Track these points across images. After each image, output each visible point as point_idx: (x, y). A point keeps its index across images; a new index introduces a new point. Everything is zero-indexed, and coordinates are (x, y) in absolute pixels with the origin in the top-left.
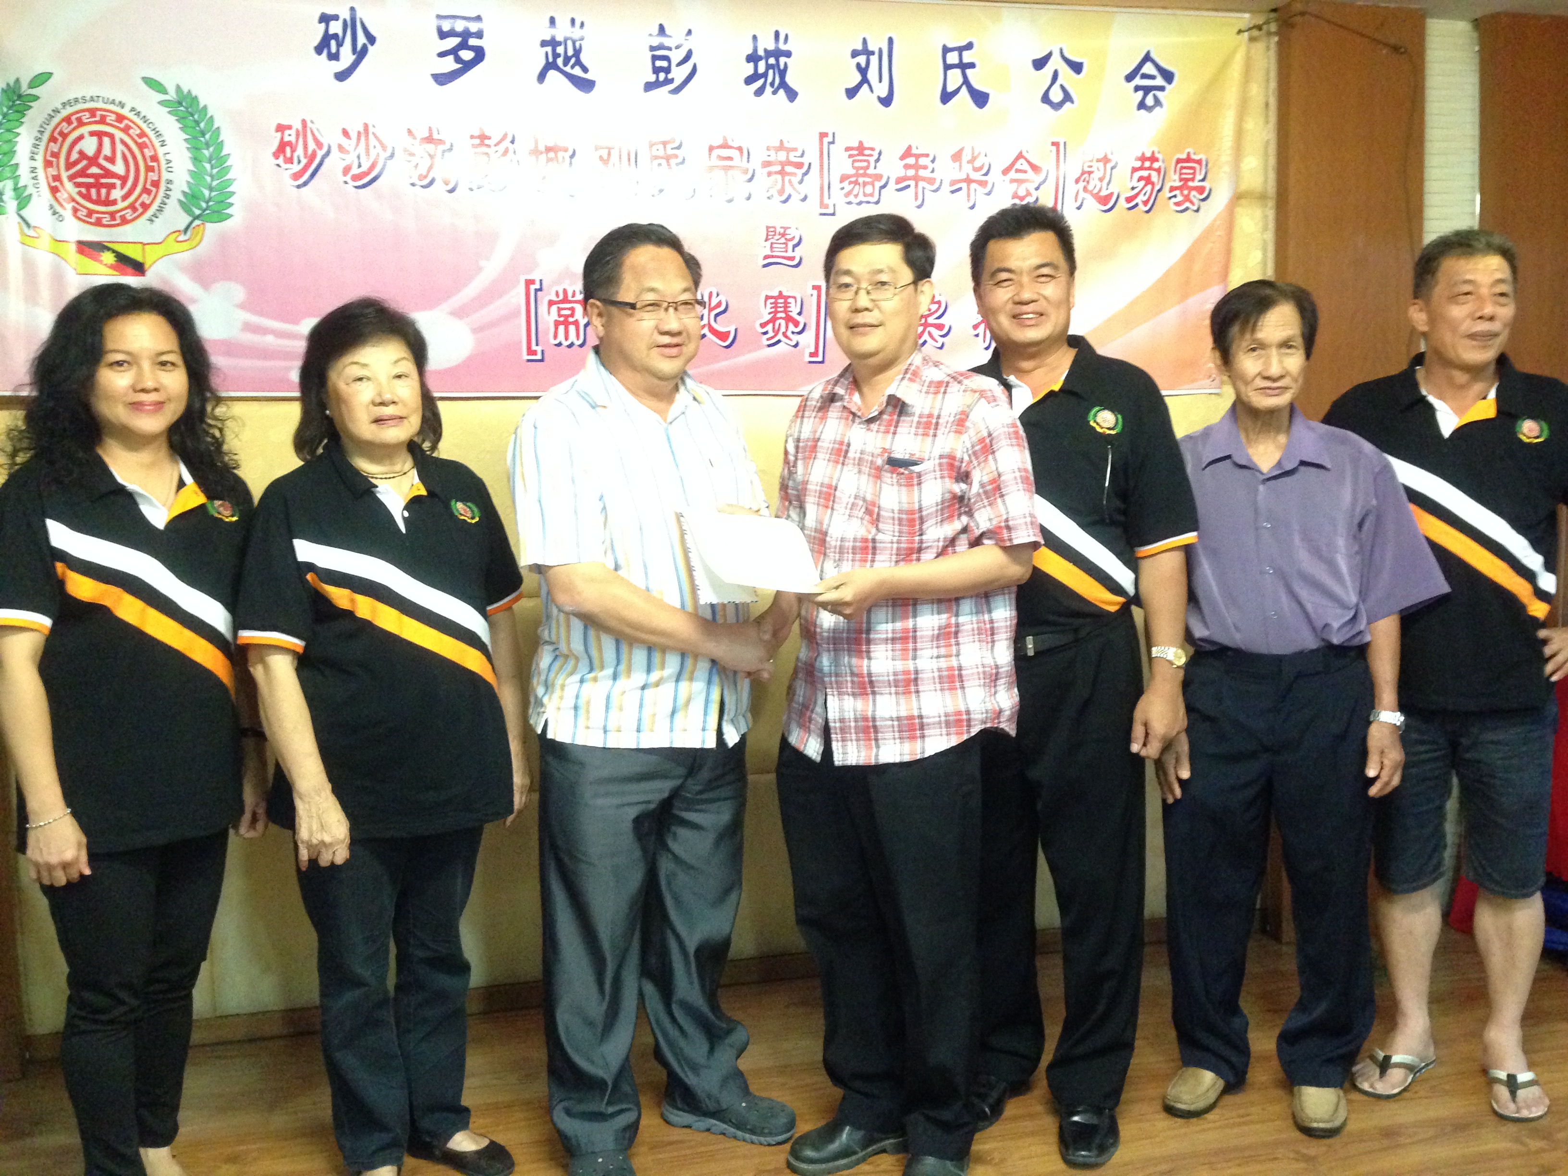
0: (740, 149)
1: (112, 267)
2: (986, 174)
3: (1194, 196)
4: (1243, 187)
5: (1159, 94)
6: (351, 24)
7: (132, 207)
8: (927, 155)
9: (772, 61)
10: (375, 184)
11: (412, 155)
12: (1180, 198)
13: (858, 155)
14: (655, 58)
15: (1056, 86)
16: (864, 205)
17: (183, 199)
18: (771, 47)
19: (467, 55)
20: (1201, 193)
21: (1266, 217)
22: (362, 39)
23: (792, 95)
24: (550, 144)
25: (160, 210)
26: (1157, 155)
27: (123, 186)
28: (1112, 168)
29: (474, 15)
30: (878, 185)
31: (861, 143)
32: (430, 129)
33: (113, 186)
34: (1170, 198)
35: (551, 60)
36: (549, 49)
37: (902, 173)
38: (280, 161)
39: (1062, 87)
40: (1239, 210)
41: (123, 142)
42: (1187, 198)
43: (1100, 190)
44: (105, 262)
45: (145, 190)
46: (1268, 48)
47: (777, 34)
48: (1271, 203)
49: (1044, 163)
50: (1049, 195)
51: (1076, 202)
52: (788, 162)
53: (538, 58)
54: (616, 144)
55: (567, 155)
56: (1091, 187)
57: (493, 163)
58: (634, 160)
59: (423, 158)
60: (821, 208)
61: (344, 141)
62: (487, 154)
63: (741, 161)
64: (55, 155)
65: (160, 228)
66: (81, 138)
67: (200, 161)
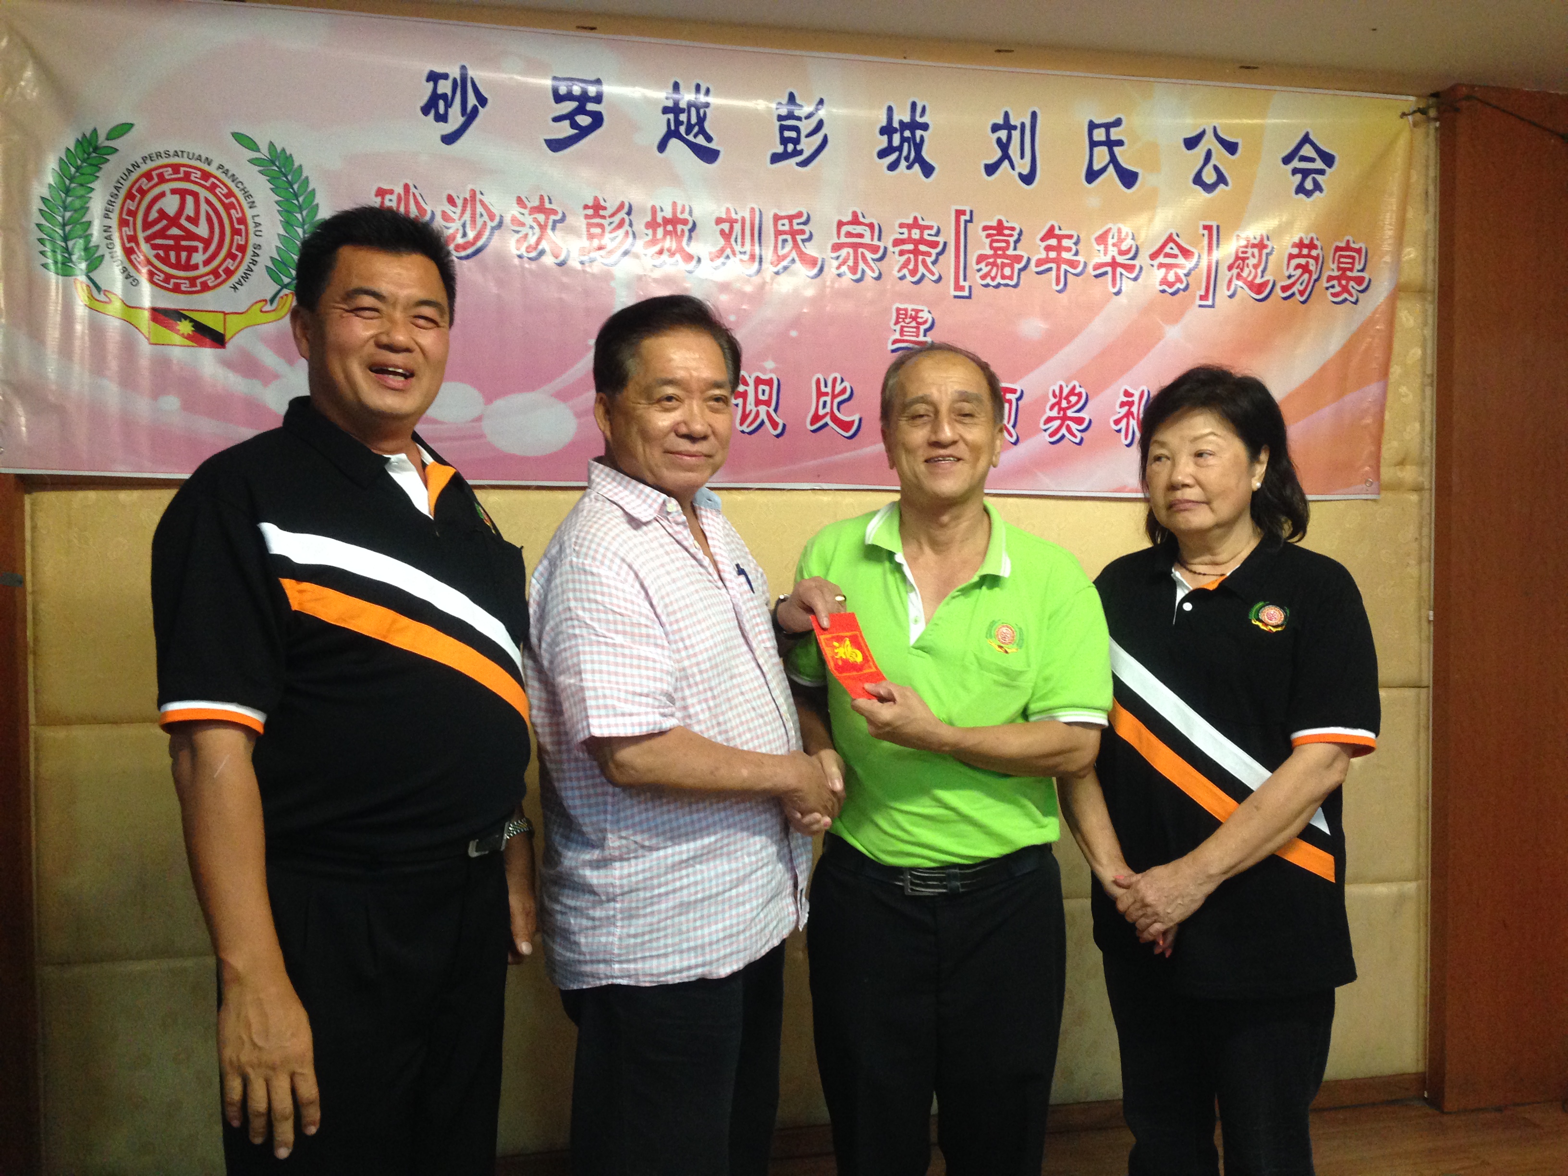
0: (871, 226)
1: (188, 337)
2: (1133, 258)
3: (1353, 287)
4: (1402, 280)
5: (1319, 178)
6: (462, 84)
7: (215, 273)
8: (1070, 237)
9: (907, 134)
10: (480, 255)
11: (523, 224)
12: (1338, 289)
13: (995, 235)
14: (783, 128)
15: (1209, 168)
16: (1002, 287)
17: (270, 265)
18: (907, 119)
19: (584, 120)
20: (1360, 284)
21: (1425, 311)
22: (472, 101)
23: (928, 170)
24: (669, 215)
26: (1316, 242)
27: (205, 250)
28: (1268, 254)
29: (593, 78)
30: (1017, 267)
31: (1000, 222)
32: (542, 198)
33: (196, 249)
34: (1327, 288)
35: (673, 128)
36: (671, 116)
37: (1043, 255)
39: (1216, 168)
40: (1399, 304)
41: (210, 204)
42: (1345, 289)
43: (1255, 277)
44: (181, 332)
45: (231, 256)
46: (1427, 135)
47: (914, 105)
48: (1432, 298)
49: (1195, 247)
50: (1201, 281)
51: (1228, 290)
52: (922, 241)
53: (659, 126)
54: (739, 217)
55: (686, 228)
56: (1244, 274)
57: (608, 236)
58: (758, 235)
59: (532, 227)
60: (955, 290)
61: (449, 209)
62: (601, 226)
63: (872, 239)
64: (133, 213)
65: (244, 297)
66: (163, 194)
67: (292, 226)
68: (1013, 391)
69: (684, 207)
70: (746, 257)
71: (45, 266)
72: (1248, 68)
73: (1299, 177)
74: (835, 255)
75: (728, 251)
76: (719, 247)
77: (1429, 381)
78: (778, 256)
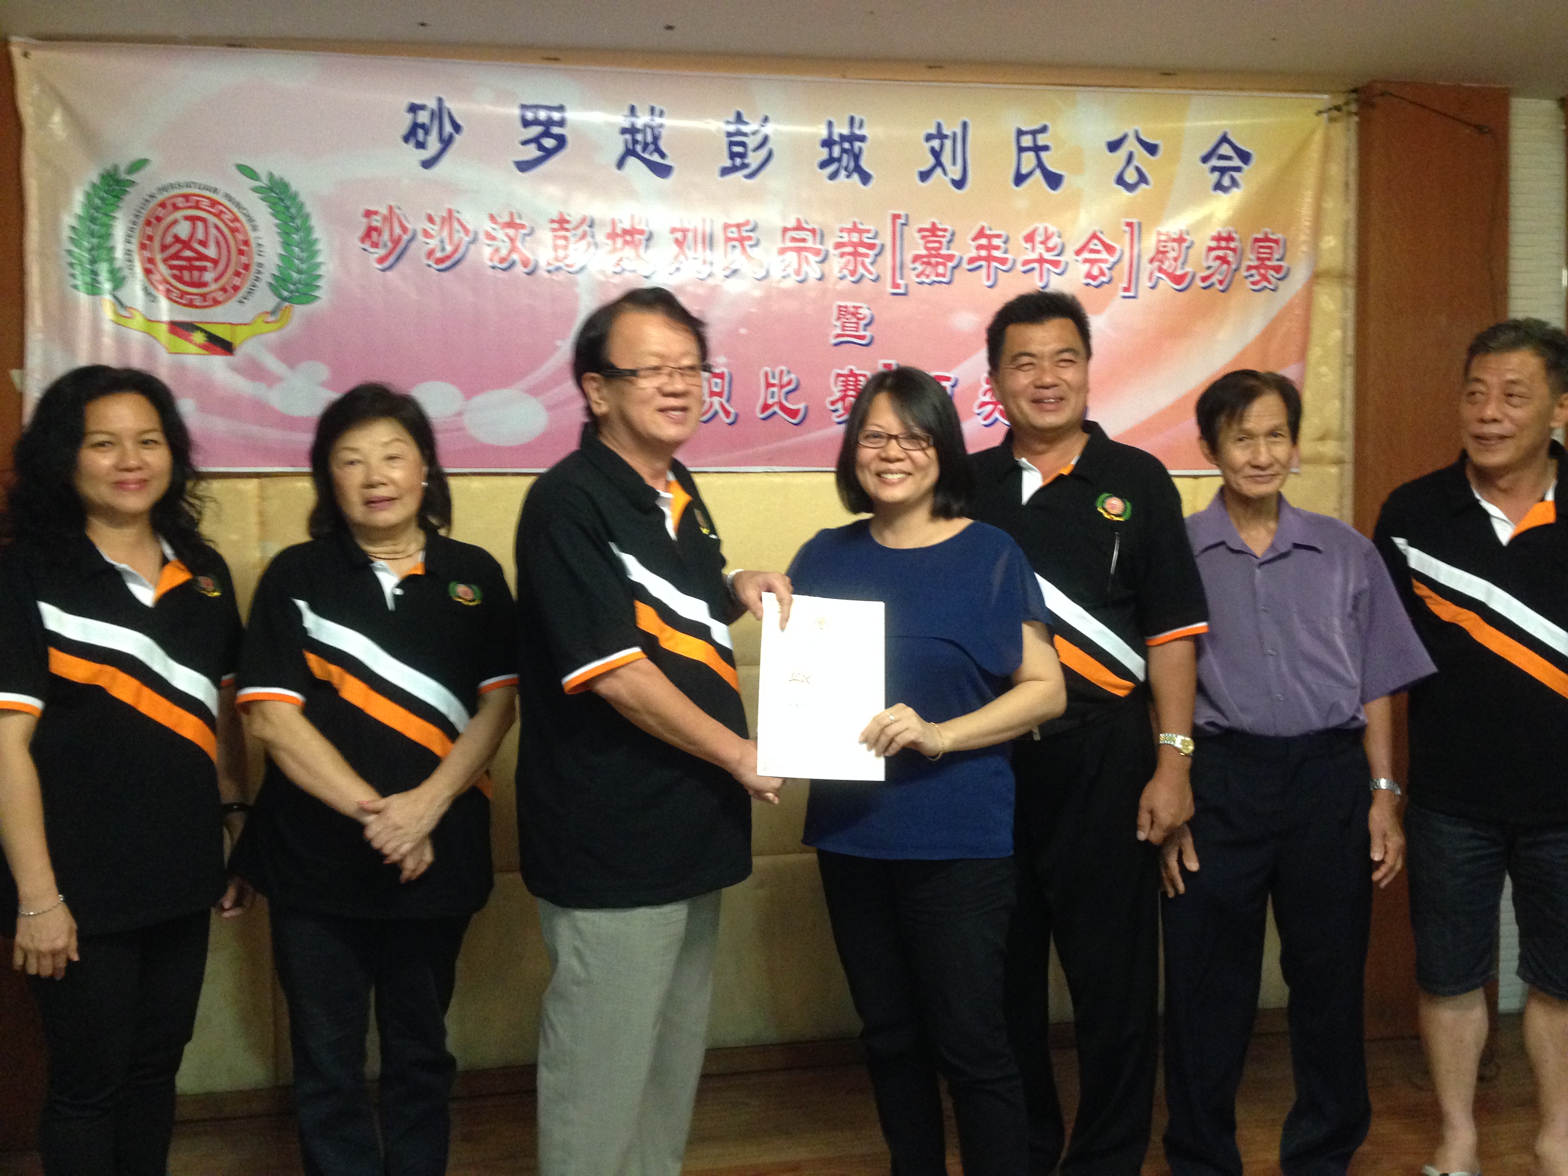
0: (813, 231)
1: (202, 346)
2: (1058, 255)
3: (1273, 276)
4: (1323, 265)
5: (1235, 174)
6: (439, 114)
7: (224, 289)
8: (998, 236)
9: (846, 145)
10: (457, 267)
11: (493, 238)
12: (1257, 278)
13: (929, 236)
14: (732, 144)
15: (1131, 168)
16: (936, 284)
17: (272, 281)
18: (846, 131)
19: (549, 143)
20: (1278, 273)
21: (1345, 296)
22: (448, 128)
23: (865, 178)
24: (627, 226)
26: (1234, 235)
27: (215, 269)
28: (1188, 248)
29: (557, 105)
30: (950, 265)
31: (934, 224)
32: (512, 214)
33: (205, 269)
34: (1246, 277)
35: (630, 146)
36: (628, 137)
37: (974, 253)
39: (1138, 170)
40: (1317, 289)
41: (217, 228)
42: (1265, 278)
43: (1175, 269)
44: (195, 342)
45: (238, 274)
46: (1348, 130)
47: (852, 119)
48: (1351, 282)
49: (1118, 243)
50: (1123, 275)
51: (1150, 279)
52: (861, 244)
53: (618, 145)
54: (690, 227)
55: (644, 238)
56: (1165, 267)
57: (572, 246)
58: (709, 241)
59: (503, 241)
60: (892, 288)
61: (428, 226)
62: (566, 238)
63: (815, 243)
64: (150, 238)
65: (249, 310)
66: (175, 222)
67: (289, 245)
68: (949, 380)
69: (641, 219)
70: (699, 261)
71: (75, 287)
74: (781, 257)
75: (683, 256)
76: (673, 253)
77: (1349, 360)
78: (728, 261)
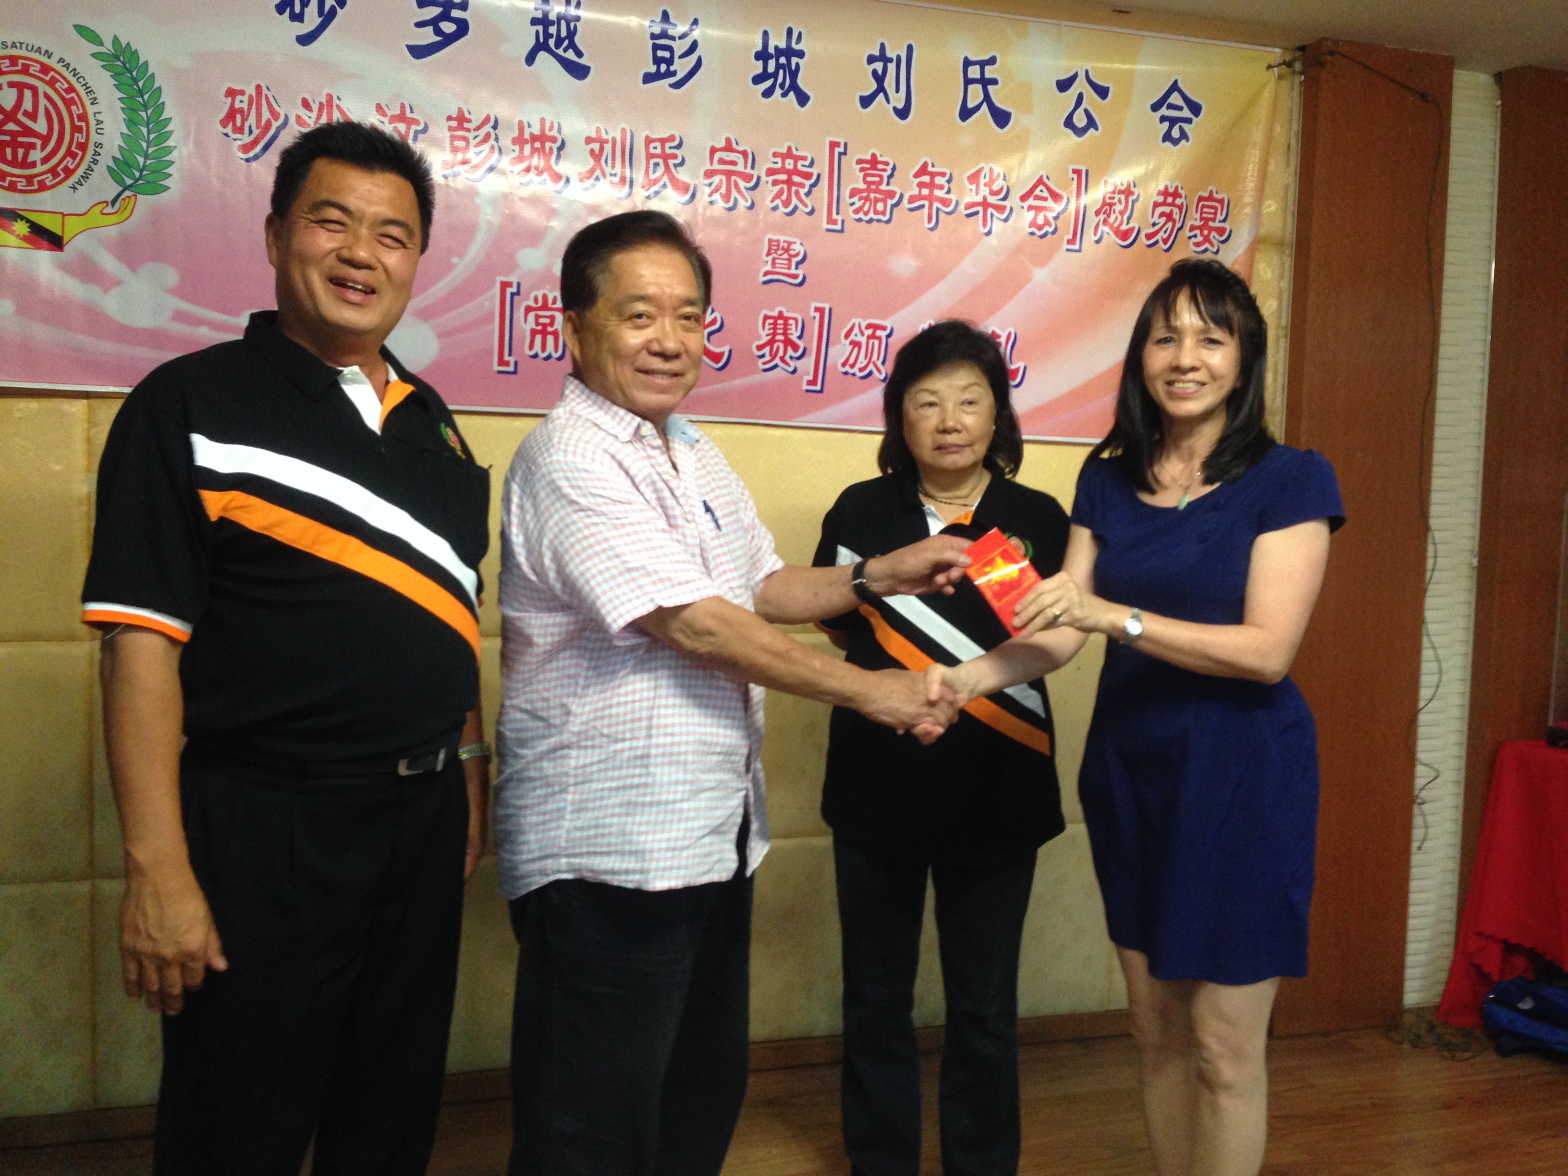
0: (744, 154)
1: (25, 239)
2: (1004, 199)
3: (1215, 237)
4: (1263, 231)
5: (1185, 126)
7: (53, 171)
8: (943, 175)
9: (783, 60)
12: (1200, 239)
13: (868, 169)
14: (656, 48)
15: (1081, 110)
16: (874, 223)
17: (113, 165)
18: (783, 45)
19: (448, 27)
20: (1221, 235)
21: (1282, 265)
22: (330, 1)
23: (803, 99)
24: (536, 131)
25: (86, 176)
26: (1180, 191)
27: (43, 147)
28: (1134, 202)
30: (890, 202)
31: (874, 155)
32: (403, 106)
33: (33, 146)
34: (1190, 238)
35: (542, 40)
36: (540, 28)
37: (916, 191)
38: (229, 130)
39: (1087, 112)
40: (1258, 256)
42: (1207, 239)
43: (1121, 224)
44: (16, 233)
45: (71, 154)
46: (1294, 89)
47: (790, 32)
48: (1290, 251)
49: (1065, 190)
50: (1069, 225)
51: (1095, 235)
52: (795, 171)
53: (528, 38)
54: (609, 137)
55: (555, 146)
56: (1111, 220)
57: (472, 150)
58: (629, 157)
60: (828, 223)
61: (305, 114)
62: (465, 139)
63: (746, 167)
65: (82, 199)
67: (135, 124)
68: (884, 328)
69: (552, 123)
70: (616, 180)
72: (1120, 12)
73: (1166, 125)
74: (708, 181)
75: (598, 172)
76: (588, 169)
77: (1284, 332)
78: (650, 180)
